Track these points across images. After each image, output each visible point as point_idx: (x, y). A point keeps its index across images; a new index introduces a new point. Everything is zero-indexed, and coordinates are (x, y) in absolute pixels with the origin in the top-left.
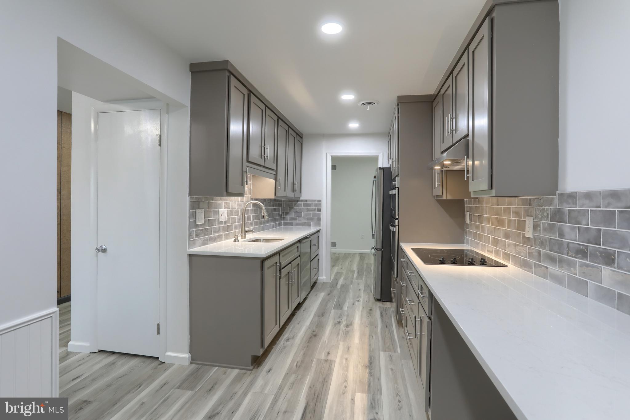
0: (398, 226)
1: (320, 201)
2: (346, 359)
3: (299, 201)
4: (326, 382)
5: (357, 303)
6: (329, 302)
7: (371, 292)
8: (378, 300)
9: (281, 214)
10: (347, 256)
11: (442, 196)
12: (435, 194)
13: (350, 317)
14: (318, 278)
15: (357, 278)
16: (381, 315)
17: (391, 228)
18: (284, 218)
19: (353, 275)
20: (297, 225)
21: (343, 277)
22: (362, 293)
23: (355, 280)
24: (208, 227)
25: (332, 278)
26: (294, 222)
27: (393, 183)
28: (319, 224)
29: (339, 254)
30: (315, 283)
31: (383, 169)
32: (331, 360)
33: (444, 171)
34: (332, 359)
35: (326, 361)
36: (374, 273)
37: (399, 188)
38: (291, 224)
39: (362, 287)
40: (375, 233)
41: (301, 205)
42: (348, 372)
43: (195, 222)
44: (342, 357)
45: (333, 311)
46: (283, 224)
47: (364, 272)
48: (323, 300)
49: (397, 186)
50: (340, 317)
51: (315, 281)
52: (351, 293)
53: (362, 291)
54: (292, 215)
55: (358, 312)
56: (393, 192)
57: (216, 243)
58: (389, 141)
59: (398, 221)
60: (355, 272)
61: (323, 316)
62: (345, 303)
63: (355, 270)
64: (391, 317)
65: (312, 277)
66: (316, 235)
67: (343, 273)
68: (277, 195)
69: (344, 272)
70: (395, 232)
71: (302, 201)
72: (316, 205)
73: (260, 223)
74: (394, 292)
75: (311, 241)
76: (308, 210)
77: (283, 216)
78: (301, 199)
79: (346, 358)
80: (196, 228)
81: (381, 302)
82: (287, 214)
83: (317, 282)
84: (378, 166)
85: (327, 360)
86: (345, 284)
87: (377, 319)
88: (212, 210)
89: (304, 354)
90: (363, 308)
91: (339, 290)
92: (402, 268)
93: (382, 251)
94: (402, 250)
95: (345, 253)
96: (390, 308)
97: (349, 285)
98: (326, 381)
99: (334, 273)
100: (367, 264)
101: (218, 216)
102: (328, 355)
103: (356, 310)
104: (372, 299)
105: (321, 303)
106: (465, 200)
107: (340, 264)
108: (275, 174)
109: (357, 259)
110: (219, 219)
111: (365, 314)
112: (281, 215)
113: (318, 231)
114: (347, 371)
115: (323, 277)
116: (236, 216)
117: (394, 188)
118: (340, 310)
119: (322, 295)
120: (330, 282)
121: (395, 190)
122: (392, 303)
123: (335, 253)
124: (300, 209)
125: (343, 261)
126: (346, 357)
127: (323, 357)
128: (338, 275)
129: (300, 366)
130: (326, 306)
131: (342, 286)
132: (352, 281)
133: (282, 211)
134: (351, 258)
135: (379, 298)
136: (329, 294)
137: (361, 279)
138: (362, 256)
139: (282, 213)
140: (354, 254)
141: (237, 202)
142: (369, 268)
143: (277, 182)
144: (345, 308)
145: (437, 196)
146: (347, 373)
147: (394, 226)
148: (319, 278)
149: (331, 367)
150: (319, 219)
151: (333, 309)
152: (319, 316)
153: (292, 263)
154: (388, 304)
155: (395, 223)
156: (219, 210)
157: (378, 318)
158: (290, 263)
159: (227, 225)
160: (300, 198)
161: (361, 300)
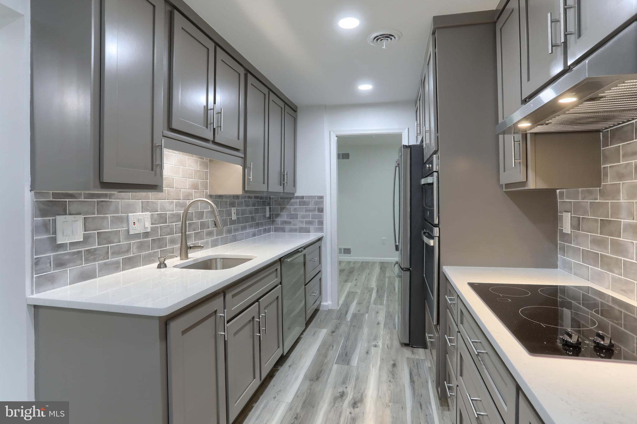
0: (439, 237)
1: (321, 197)
3: (293, 197)
5: (373, 350)
6: (331, 347)
7: (395, 328)
8: (406, 345)
9: (268, 215)
10: (364, 266)
11: (524, 183)
12: (503, 181)
13: (361, 381)
14: (320, 304)
15: (375, 303)
16: (411, 378)
17: (426, 239)
18: (273, 221)
19: (371, 295)
20: (291, 230)
21: (357, 300)
22: (382, 331)
23: (372, 306)
24: (97, 247)
25: (341, 302)
26: (287, 227)
27: (428, 166)
28: (321, 230)
29: (355, 263)
30: (316, 311)
31: (410, 147)
33: (529, 136)
36: (398, 292)
37: (439, 172)
38: (283, 230)
39: (381, 318)
40: (399, 243)
41: (296, 203)
43: (54, 239)
45: (335, 367)
46: (273, 230)
47: (385, 292)
48: (324, 344)
49: (435, 170)
50: (344, 382)
51: (317, 308)
52: (365, 330)
53: (382, 325)
54: (284, 217)
55: (374, 369)
56: (429, 180)
57: (122, 272)
58: (416, 112)
59: (438, 228)
60: (374, 291)
61: (318, 378)
62: (354, 351)
63: (373, 288)
64: (427, 382)
65: (308, 306)
66: (317, 245)
67: (357, 292)
68: (246, 190)
69: (359, 291)
70: (433, 247)
71: (297, 197)
72: (316, 203)
73: (229, 231)
74: (431, 342)
75: (305, 255)
76: (306, 211)
77: (272, 219)
78: (296, 195)
80: (57, 251)
81: (410, 348)
82: (278, 215)
83: (319, 310)
84: (402, 144)
86: (358, 313)
87: (404, 385)
88: (109, 215)
90: (382, 360)
91: (349, 323)
92: (448, 310)
93: (411, 272)
94: (447, 279)
95: (362, 262)
96: (425, 359)
97: (364, 314)
99: (346, 293)
100: (389, 277)
101: (125, 225)
103: (371, 366)
104: (396, 343)
105: (318, 350)
106: (558, 191)
107: (355, 278)
108: (244, 157)
109: (377, 270)
110: (128, 231)
111: (385, 377)
112: (270, 218)
113: (320, 239)
115: (328, 303)
116: (174, 224)
117: (431, 174)
118: (346, 366)
119: (323, 333)
120: (338, 309)
121: (433, 176)
122: (426, 349)
123: (350, 262)
124: (295, 209)
125: (359, 274)
128: (351, 295)
130: (326, 356)
131: (354, 316)
132: (368, 308)
133: (270, 211)
134: (368, 269)
135: (408, 342)
136: (333, 332)
137: (381, 304)
138: (383, 266)
139: (270, 214)
140: (374, 263)
141: (174, 201)
142: (391, 284)
143: (246, 170)
144: (355, 361)
145: (507, 186)
147: (431, 237)
148: (322, 303)
150: (321, 223)
151: (336, 364)
152: (311, 380)
153: (260, 300)
154: (421, 352)
155: (432, 231)
156: (128, 216)
157: (406, 385)
158: (257, 300)
159: (150, 239)
160: (294, 194)
161: (380, 344)
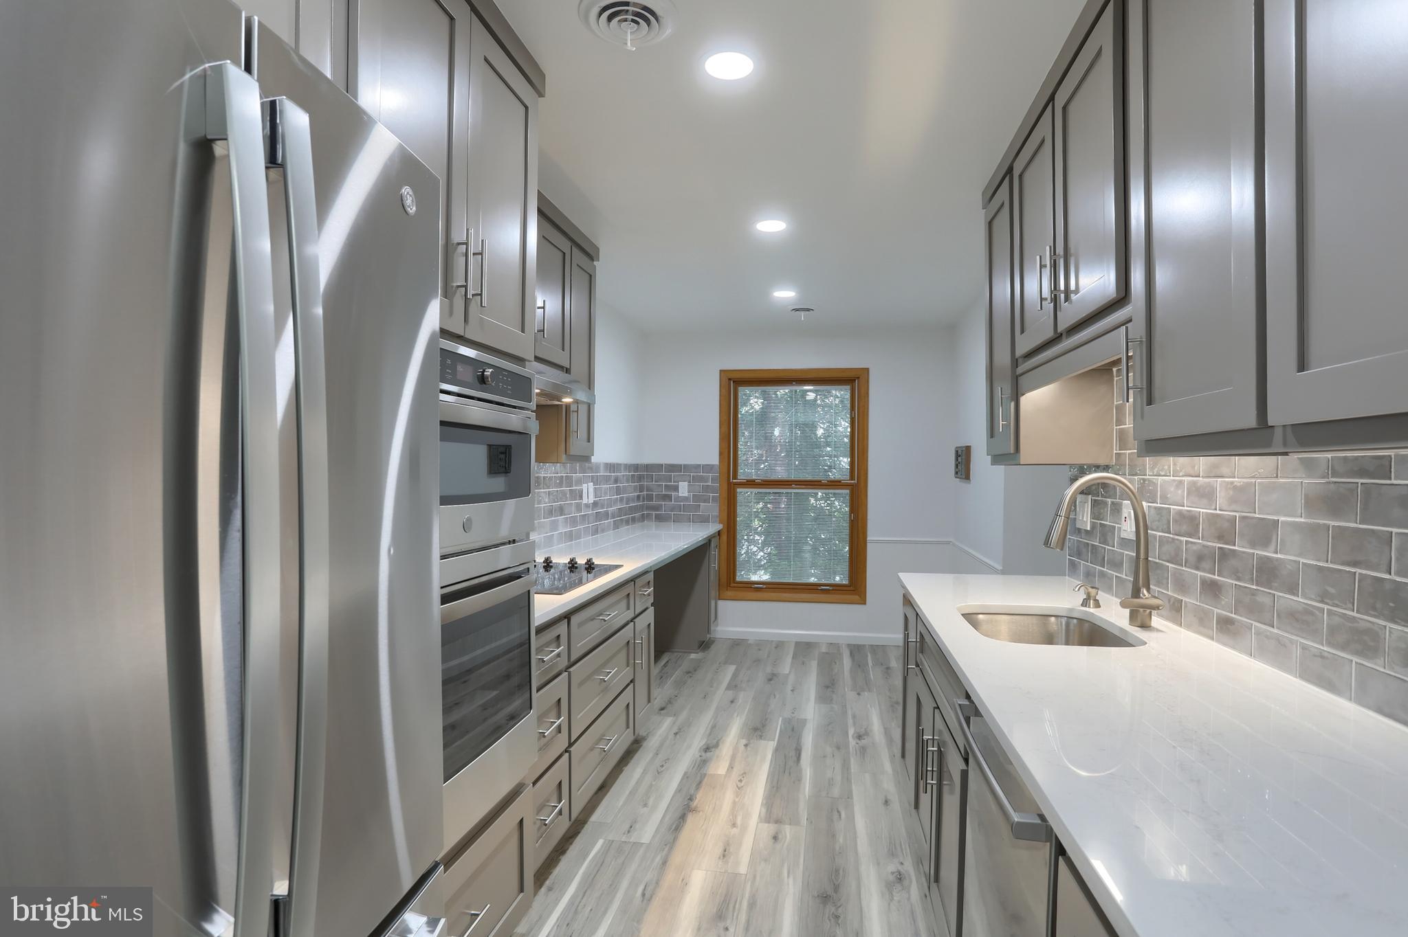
2: (734, 825)
4: (773, 787)
32: (769, 822)
34: (767, 825)
35: (777, 821)
42: (734, 801)
44: (744, 828)
79: (735, 827)
85: (776, 823)
89: (834, 836)
98: (775, 789)
102: (777, 833)
114: (734, 803)
126: (735, 829)
127: (788, 831)
129: (832, 811)
146: (737, 800)
149: (767, 810)
